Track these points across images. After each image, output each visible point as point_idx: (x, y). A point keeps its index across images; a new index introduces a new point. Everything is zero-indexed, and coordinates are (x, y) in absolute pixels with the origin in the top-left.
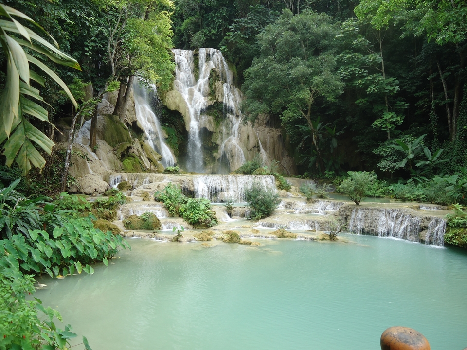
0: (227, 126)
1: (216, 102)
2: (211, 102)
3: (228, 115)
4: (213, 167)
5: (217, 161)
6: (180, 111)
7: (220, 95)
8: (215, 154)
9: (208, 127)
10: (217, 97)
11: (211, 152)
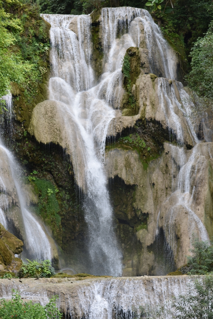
0: (166, 171)
1: (140, 120)
2: (129, 121)
3: (168, 146)
4: (139, 262)
5: (145, 250)
6: (63, 145)
7: (148, 103)
8: (141, 233)
9: (123, 175)
10: (142, 109)
11: (133, 227)
